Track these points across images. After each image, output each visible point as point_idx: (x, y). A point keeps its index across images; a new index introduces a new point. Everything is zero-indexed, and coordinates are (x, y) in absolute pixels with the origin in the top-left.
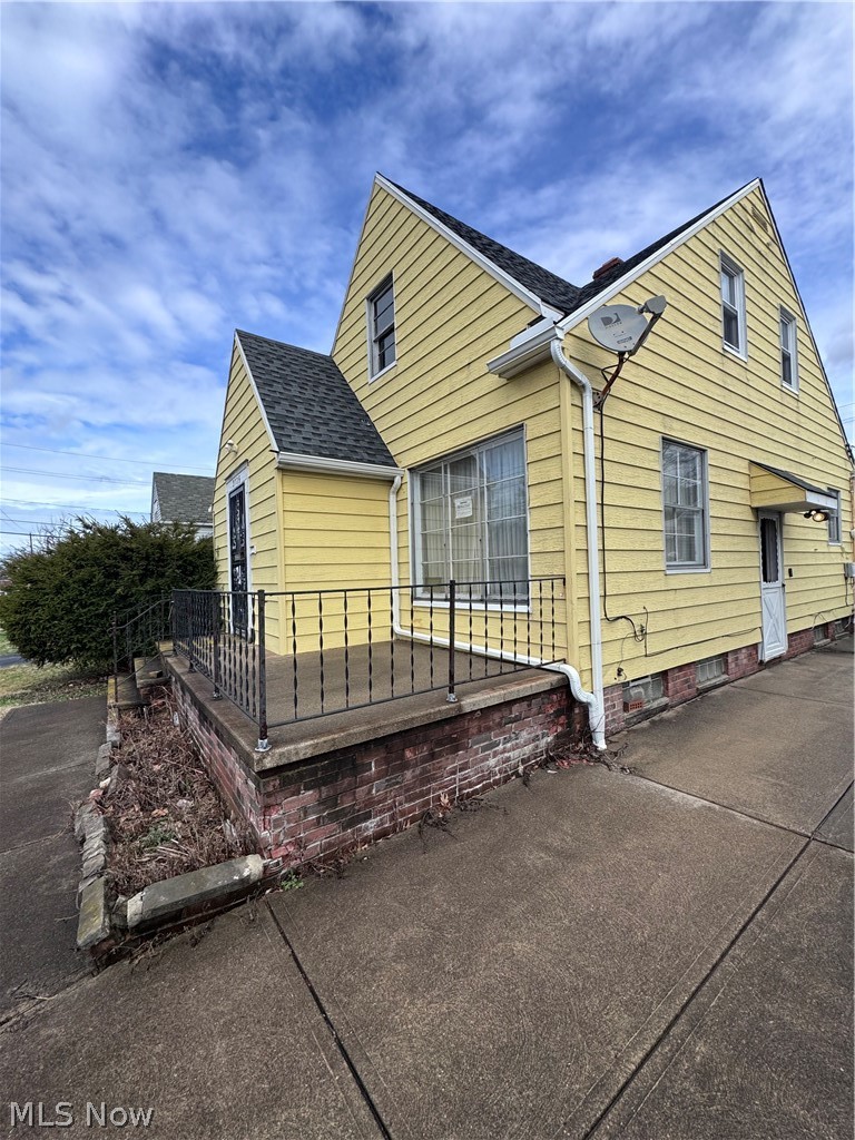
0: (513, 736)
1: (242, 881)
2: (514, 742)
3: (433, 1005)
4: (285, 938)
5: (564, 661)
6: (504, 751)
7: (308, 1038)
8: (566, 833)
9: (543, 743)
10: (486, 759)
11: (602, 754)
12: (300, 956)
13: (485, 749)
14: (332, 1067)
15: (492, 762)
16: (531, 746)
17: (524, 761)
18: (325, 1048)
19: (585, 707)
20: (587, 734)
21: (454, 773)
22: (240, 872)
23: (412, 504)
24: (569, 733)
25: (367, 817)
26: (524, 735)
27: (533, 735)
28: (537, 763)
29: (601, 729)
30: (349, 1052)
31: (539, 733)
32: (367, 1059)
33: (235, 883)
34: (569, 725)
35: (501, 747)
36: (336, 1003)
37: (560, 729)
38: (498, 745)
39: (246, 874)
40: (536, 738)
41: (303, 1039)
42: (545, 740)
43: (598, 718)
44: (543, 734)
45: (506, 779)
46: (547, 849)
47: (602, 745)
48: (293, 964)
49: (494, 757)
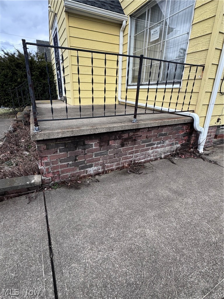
0: (162, 142)
1: (31, 184)
2: (162, 145)
3: (100, 253)
4: (46, 208)
5: (193, 111)
6: (156, 148)
7: (40, 256)
8: (180, 184)
9: (175, 147)
10: (148, 150)
11: (201, 154)
12: (49, 217)
13: (147, 146)
14: (45, 274)
15: (150, 151)
16: (169, 147)
17: (164, 153)
18: (45, 262)
19: (198, 134)
20: (196, 145)
21: (132, 154)
22: (30, 181)
23: (130, 36)
24: (187, 144)
25: (91, 166)
26: (167, 142)
27: (171, 143)
28: (170, 154)
29: (203, 144)
30: (55, 267)
31: (174, 142)
32: (62, 273)
33: (27, 185)
34: (189, 140)
35: (155, 146)
36: (57, 242)
37: (184, 142)
38: (154, 145)
39: (32, 182)
40: (172, 144)
41: (37, 256)
42: (176, 146)
43: (203, 139)
44: (176, 143)
45: (156, 159)
46: (170, 190)
47: (201, 150)
48: (45, 220)
49: (152, 149)
